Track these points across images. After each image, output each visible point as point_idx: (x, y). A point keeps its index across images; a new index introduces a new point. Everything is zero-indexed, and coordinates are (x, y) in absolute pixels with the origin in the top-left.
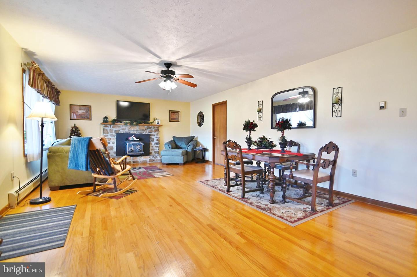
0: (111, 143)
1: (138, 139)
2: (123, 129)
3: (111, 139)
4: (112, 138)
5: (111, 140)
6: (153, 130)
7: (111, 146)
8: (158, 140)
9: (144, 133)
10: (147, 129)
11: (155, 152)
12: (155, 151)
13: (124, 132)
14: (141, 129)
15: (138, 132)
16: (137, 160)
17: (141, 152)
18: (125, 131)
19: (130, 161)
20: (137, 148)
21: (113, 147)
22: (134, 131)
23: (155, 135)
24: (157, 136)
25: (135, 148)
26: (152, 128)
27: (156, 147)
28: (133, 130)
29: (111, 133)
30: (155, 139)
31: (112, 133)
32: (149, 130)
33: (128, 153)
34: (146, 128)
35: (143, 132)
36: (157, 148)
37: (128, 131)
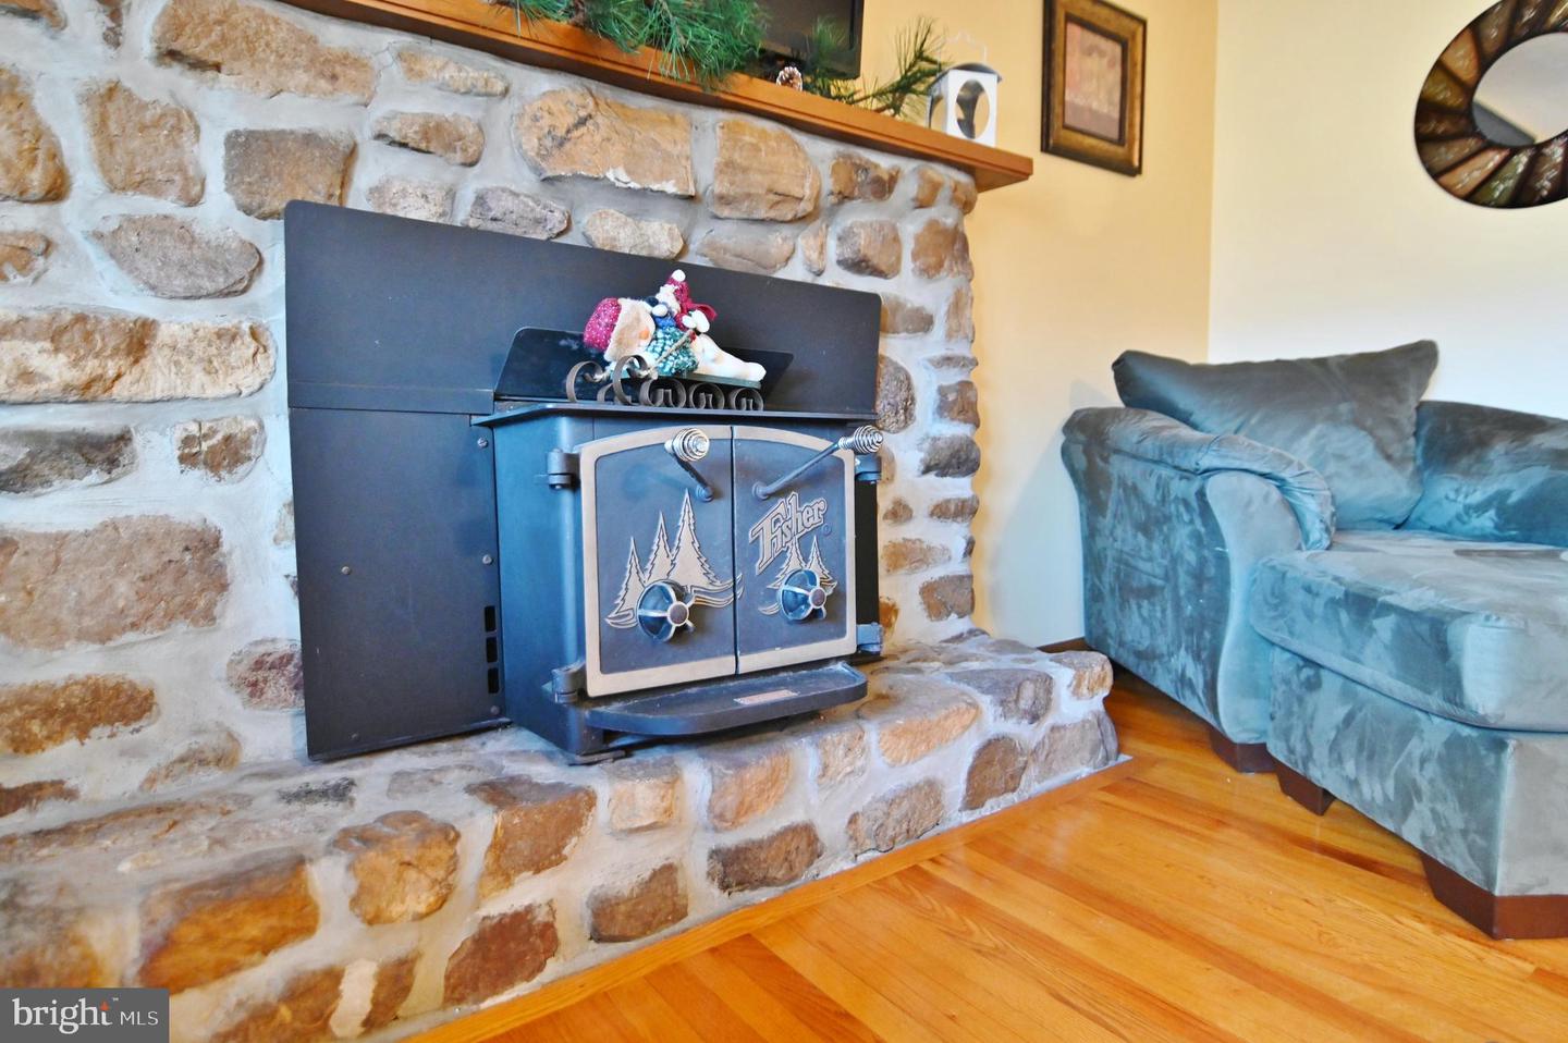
0: (156, 450)
1: (754, 373)
2: (427, 140)
3: (138, 340)
4: (178, 321)
5: (158, 376)
6: (911, 228)
7: (152, 534)
8: (961, 403)
9: (796, 272)
10: (844, 197)
11: (928, 591)
12: (935, 573)
13: (451, 194)
14: (758, 182)
15: (699, 237)
16: (798, 817)
17: (841, 633)
18: (472, 185)
19: (667, 872)
20: (766, 554)
21: (205, 544)
22: (641, 199)
23: (923, 323)
24: (949, 336)
25: (736, 554)
26: (908, 188)
27: (941, 512)
28: (618, 175)
29: (144, 184)
30: (927, 386)
31: (167, 206)
32: (860, 217)
33: (598, 684)
34: (828, 184)
35: (776, 241)
36: (953, 536)
37: (527, 182)
